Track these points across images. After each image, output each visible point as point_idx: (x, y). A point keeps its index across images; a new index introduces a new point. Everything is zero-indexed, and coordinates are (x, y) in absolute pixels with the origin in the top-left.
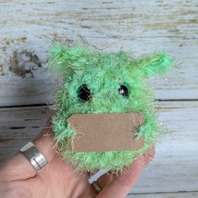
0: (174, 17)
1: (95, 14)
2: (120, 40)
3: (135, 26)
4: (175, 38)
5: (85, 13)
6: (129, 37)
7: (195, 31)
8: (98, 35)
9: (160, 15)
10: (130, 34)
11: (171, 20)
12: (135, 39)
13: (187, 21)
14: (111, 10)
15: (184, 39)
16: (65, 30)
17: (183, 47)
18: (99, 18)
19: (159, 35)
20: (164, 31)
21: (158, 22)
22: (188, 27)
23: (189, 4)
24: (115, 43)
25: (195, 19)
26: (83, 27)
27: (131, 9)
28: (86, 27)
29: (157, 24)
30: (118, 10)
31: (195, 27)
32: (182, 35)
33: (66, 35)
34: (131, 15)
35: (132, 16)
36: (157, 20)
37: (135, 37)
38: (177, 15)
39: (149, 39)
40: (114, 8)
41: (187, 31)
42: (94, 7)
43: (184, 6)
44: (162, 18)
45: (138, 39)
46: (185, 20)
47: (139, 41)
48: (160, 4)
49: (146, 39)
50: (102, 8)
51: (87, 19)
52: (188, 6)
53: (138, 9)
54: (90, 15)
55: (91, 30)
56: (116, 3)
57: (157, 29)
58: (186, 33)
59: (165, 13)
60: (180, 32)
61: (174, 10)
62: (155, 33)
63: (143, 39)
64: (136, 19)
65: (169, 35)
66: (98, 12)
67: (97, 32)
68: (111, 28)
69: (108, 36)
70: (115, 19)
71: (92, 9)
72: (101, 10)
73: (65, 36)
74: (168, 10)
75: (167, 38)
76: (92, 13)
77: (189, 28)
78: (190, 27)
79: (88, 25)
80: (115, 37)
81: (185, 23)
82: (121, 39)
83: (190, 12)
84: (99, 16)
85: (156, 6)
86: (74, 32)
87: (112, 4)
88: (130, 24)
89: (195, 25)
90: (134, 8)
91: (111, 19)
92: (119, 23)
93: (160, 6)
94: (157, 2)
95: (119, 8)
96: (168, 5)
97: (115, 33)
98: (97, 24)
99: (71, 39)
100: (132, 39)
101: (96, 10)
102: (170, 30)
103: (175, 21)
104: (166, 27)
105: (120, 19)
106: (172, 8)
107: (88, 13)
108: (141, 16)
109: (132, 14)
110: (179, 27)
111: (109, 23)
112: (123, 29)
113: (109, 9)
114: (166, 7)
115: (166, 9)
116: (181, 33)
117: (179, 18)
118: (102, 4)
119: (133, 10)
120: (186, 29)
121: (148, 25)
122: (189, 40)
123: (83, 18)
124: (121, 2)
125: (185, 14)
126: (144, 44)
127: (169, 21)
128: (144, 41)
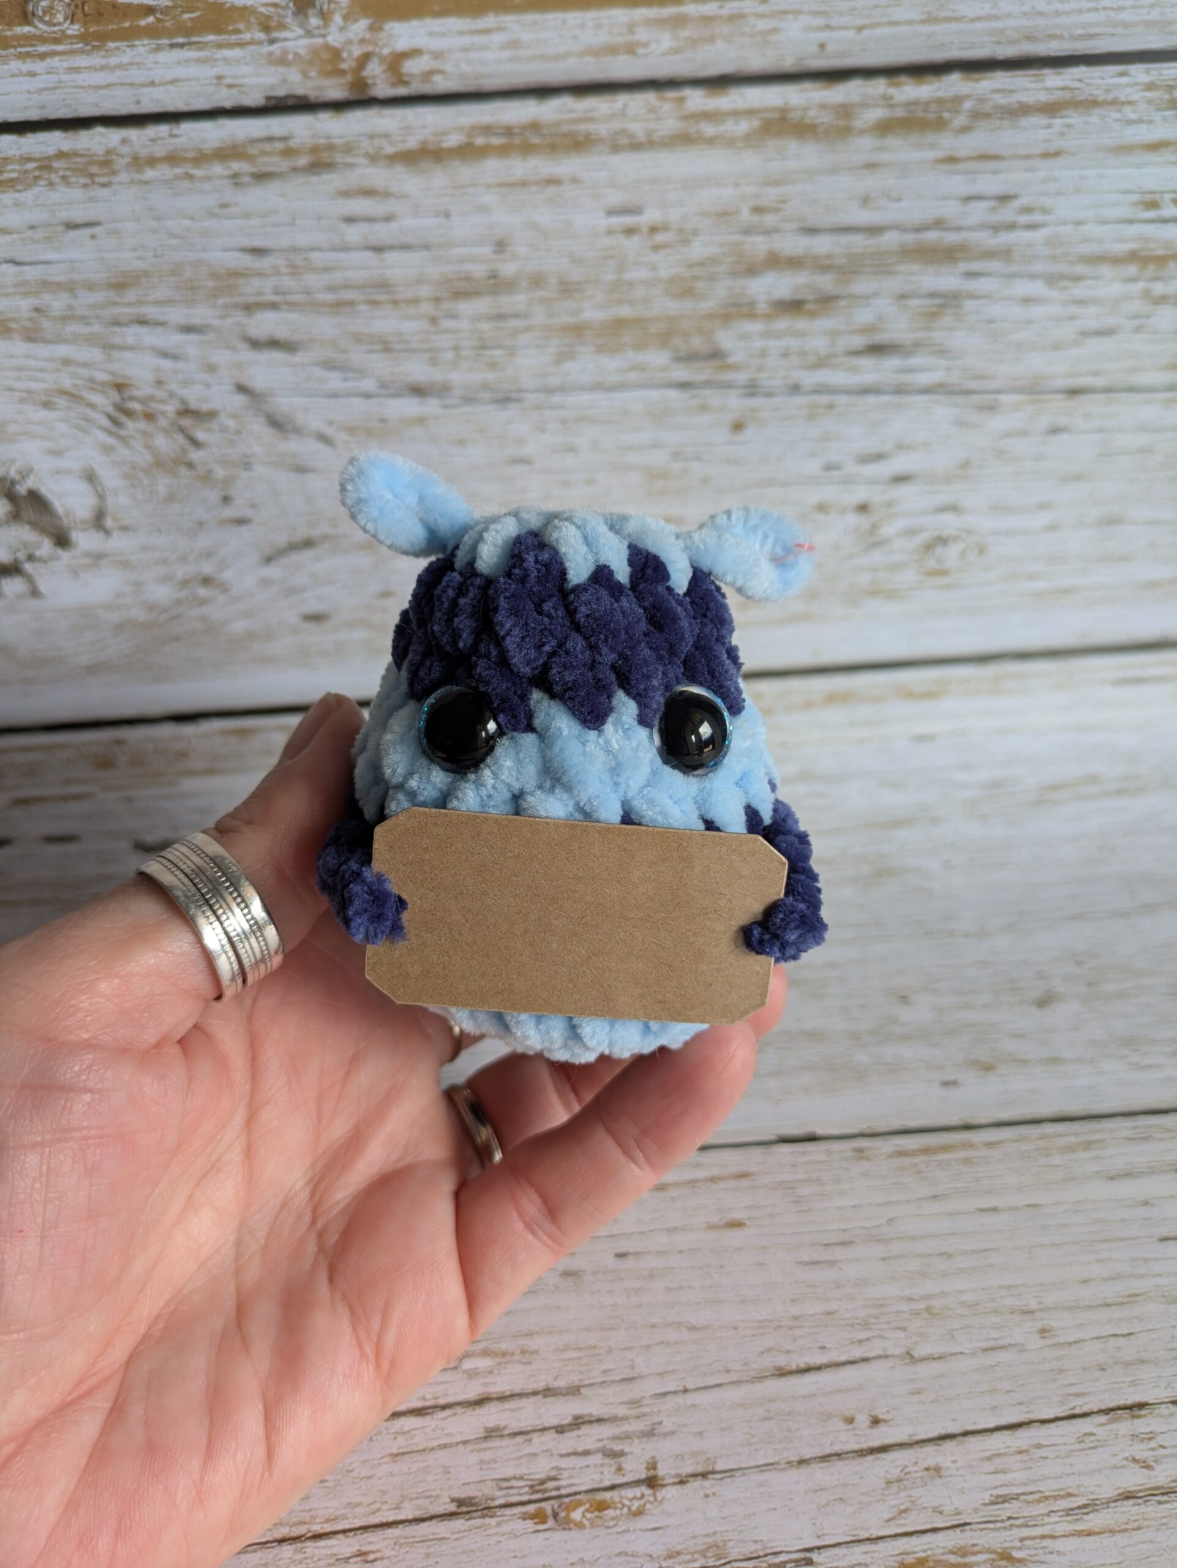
0: (701, 285)
1: (311, 280)
2: (446, 407)
3: (516, 332)
4: (707, 392)
5: (260, 274)
6: (486, 386)
7: (803, 353)
8: (335, 381)
9: (629, 276)
10: (490, 376)
11: (688, 304)
12: (519, 400)
13: (762, 307)
14: (391, 257)
15: (752, 395)
16: (166, 364)
17: (750, 432)
18: (330, 297)
19: (633, 376)
20: (657, 358)
21: (625, 311)
22: (766, 335)
23: (769, 219)
24: (421, 421)
25: (799, 297)
26: (255, 344)
27: (486, 250)
28: (274, 344)
29: (620, 324)
30: (424, 253)
31: (800, 334)
32: (742, 377)
33: (174, 387)
34: (491, 281)
35: (496, 284)
36: (620, 302)
37: (519, 391)
38: (712, 278)
39: (586, 397)
40: (405, 247)
41: (763, 353)
42: (302, 240)
43: (747, 232)
44: (640, 292)
45: (531, 398)
46: (752, 304)
47: (538, 408)
48: (628, 220)
49: (571, 399)
50: (346, 249)
51: (274, 306)
52: (769, 232)
53: (522, 250)
54: (288, 282)
55: (299, 358)
56: (409, 222)
57: (620, 349)
58: (760, 369)
59: (653, 268)
60: (731, 360)
61: (699, 250)
62: (612, 365)
63: (556, 399)
64: (517, 301)
65: (681, 373)
66: (327, 269)
67: (329, 365)
68: (396, 346)
69: (383, 385)
70: (415, 301)
71: (294, 250)
72: (342, 255)
73: (172, 395)
74: (669, 251)
75: (673, 394)
76: (293, 274)
77: (774, 345)
78: (778, 336)
79: (281, 333)
80: (418, 391)
81: (752, 316)
82: (448, 401)
83: (775, 262)
84: (331, 289)
85: (610, 232)
86: (211, 368)
87: (393, 226)
88: (486, 326)
89: (801, 324)
90: (501, 246)
91: (395, 303)
92: (434, 320)
93: (630, 231)
94: (612, 212)
95: (426, 247)
96: (665, 228)
97: (417, 370)
98: (324, 326)
99: (205, 407)
100: (504, 400)
101: (316, 256)
102: (682, 354)
103: (705, 306)
104: (664, 339)
105: (437, 300)
106: (686, 242)
107: (278, 273)
108: (537, 281)
109: (493, 275)
110: (725, 339)
111: (386, 323)
112: (456, 348)
113: (378, 249)
114: (660, 238)
115: (657, 248)
116: (736, 368)
117: (721, 291)
118: (343, 226)
119: (495, 252)
120: (758, 344)
121: (578, 330)
122: (776, 401)
123: (252, 299)
124: (437, 214)
125: (751, 271)
126: (564, 422)
127: (674, 307)
128: (562, 407)
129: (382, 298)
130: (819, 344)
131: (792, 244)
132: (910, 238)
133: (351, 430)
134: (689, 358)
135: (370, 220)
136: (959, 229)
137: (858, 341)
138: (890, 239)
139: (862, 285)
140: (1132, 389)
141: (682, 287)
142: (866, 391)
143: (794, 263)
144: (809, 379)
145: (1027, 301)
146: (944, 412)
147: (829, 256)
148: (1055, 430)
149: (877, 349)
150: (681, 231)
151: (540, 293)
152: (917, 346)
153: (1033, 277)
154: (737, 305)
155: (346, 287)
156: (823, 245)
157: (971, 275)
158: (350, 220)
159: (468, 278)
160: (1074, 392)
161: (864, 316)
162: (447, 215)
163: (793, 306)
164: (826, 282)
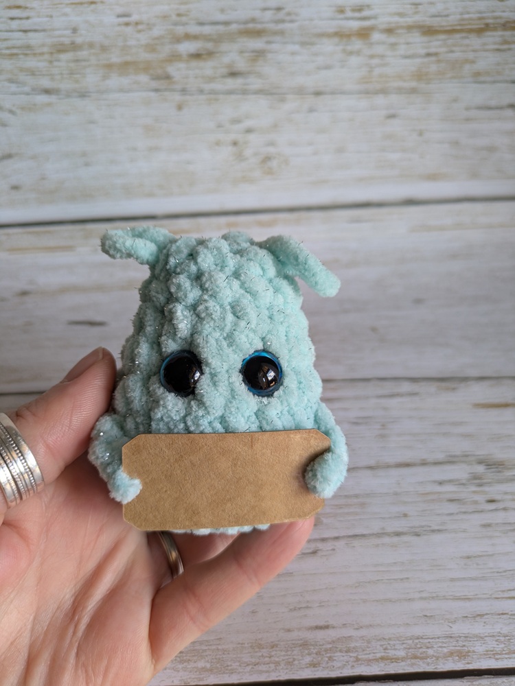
129: (29, 52)
130: (209, 72)
131: (194, 29)
132: (242, 26)
133: (23, 108)
134: (157, 78)
135: (21, 19)
136: (262, 23)
137: (225, 71)
138: (234, 27)
139: (224, 47)
140: (343, 93)
141: (151, 48)
142: (230, 92)
143: (195, 37)
144: (207, 87)
145: (293, 54)
146: (263, 102)
147: (210, 35)
148: (311, 110)
149: (233, 74)
150: (148, 24)
151: (93, 51)
152: (249, 73)
153: (294, 43)
154: (173, 56)
155: (14, 47)
156: (207, 30)
157: (269, 42)
158: (12, 19)
159: (62, 44)
160: (318, 94)
161: (226, 60)
162: (51, 17)
163: (197, 56)
164: (210, 46)
